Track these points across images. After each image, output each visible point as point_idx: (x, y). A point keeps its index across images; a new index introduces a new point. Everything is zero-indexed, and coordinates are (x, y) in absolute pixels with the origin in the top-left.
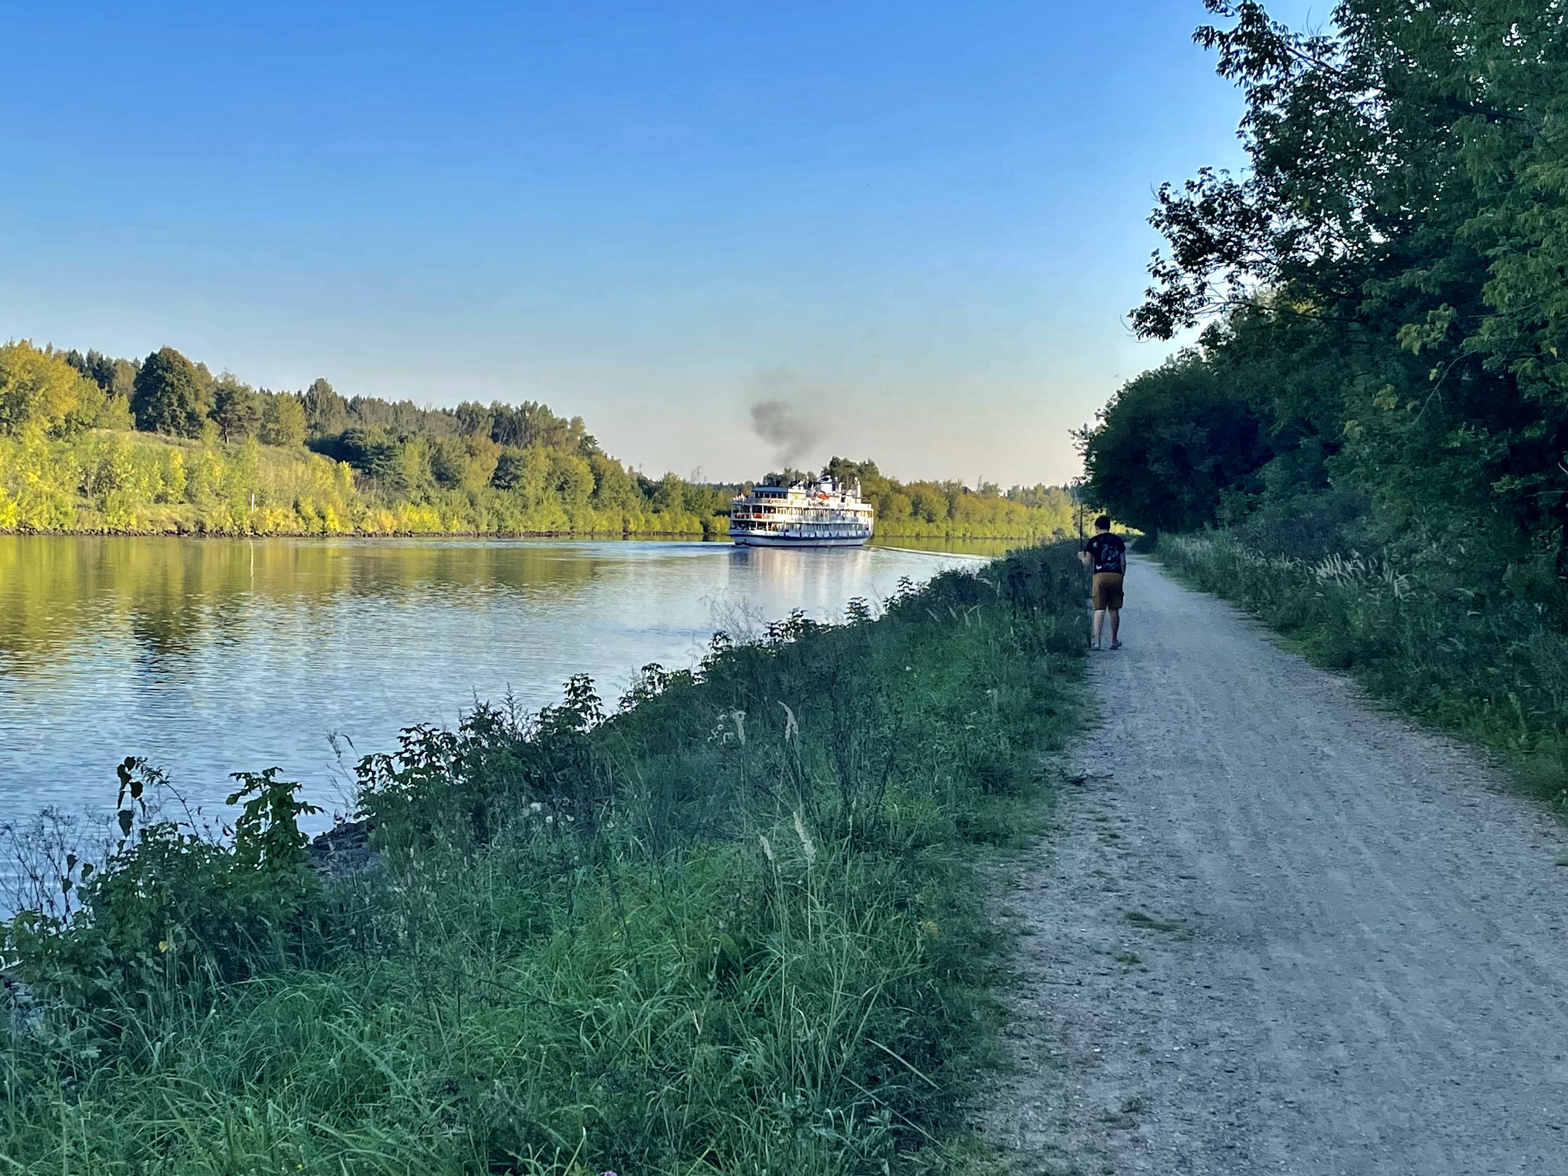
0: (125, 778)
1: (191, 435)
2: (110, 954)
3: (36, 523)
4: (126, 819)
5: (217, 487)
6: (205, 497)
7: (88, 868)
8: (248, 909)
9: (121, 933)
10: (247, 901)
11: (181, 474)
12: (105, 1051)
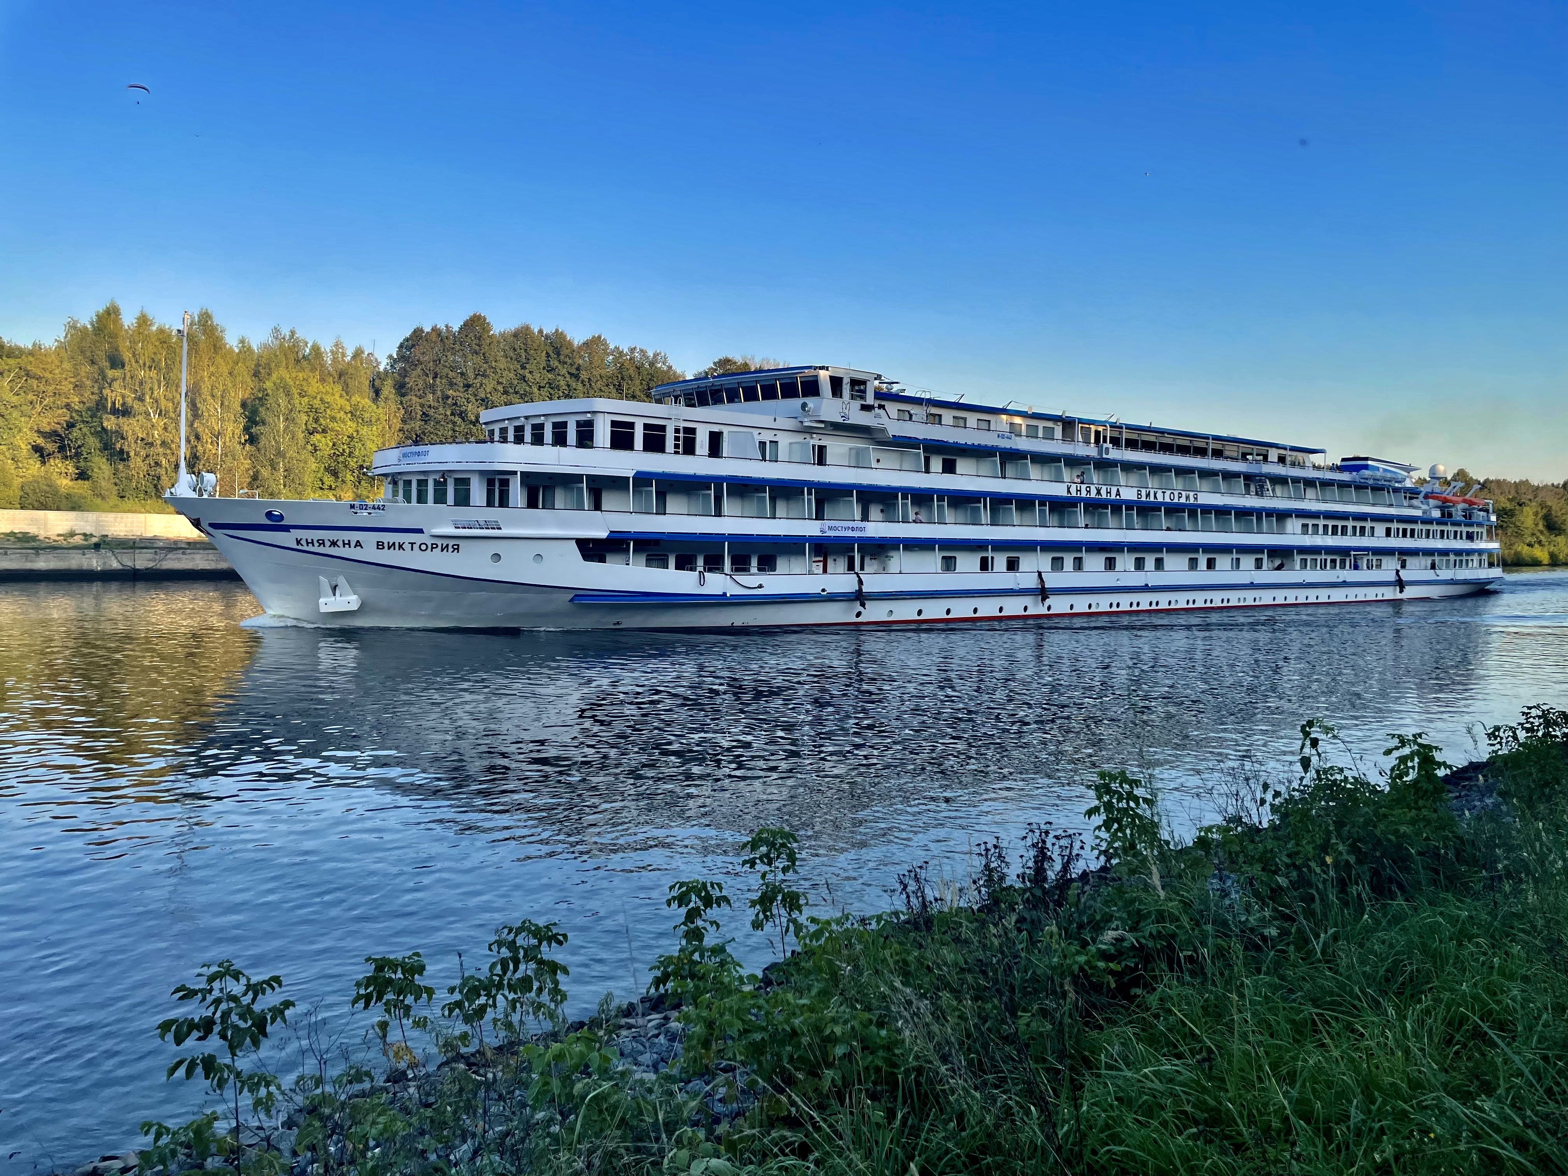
0: (1306, 734)
2: (1288, 861)
4: (1306, 763)
7: (1277, 794)
8: (1397, 837)
9: (1298, 845)
10: (1396, 831)
12: (1284, 933)
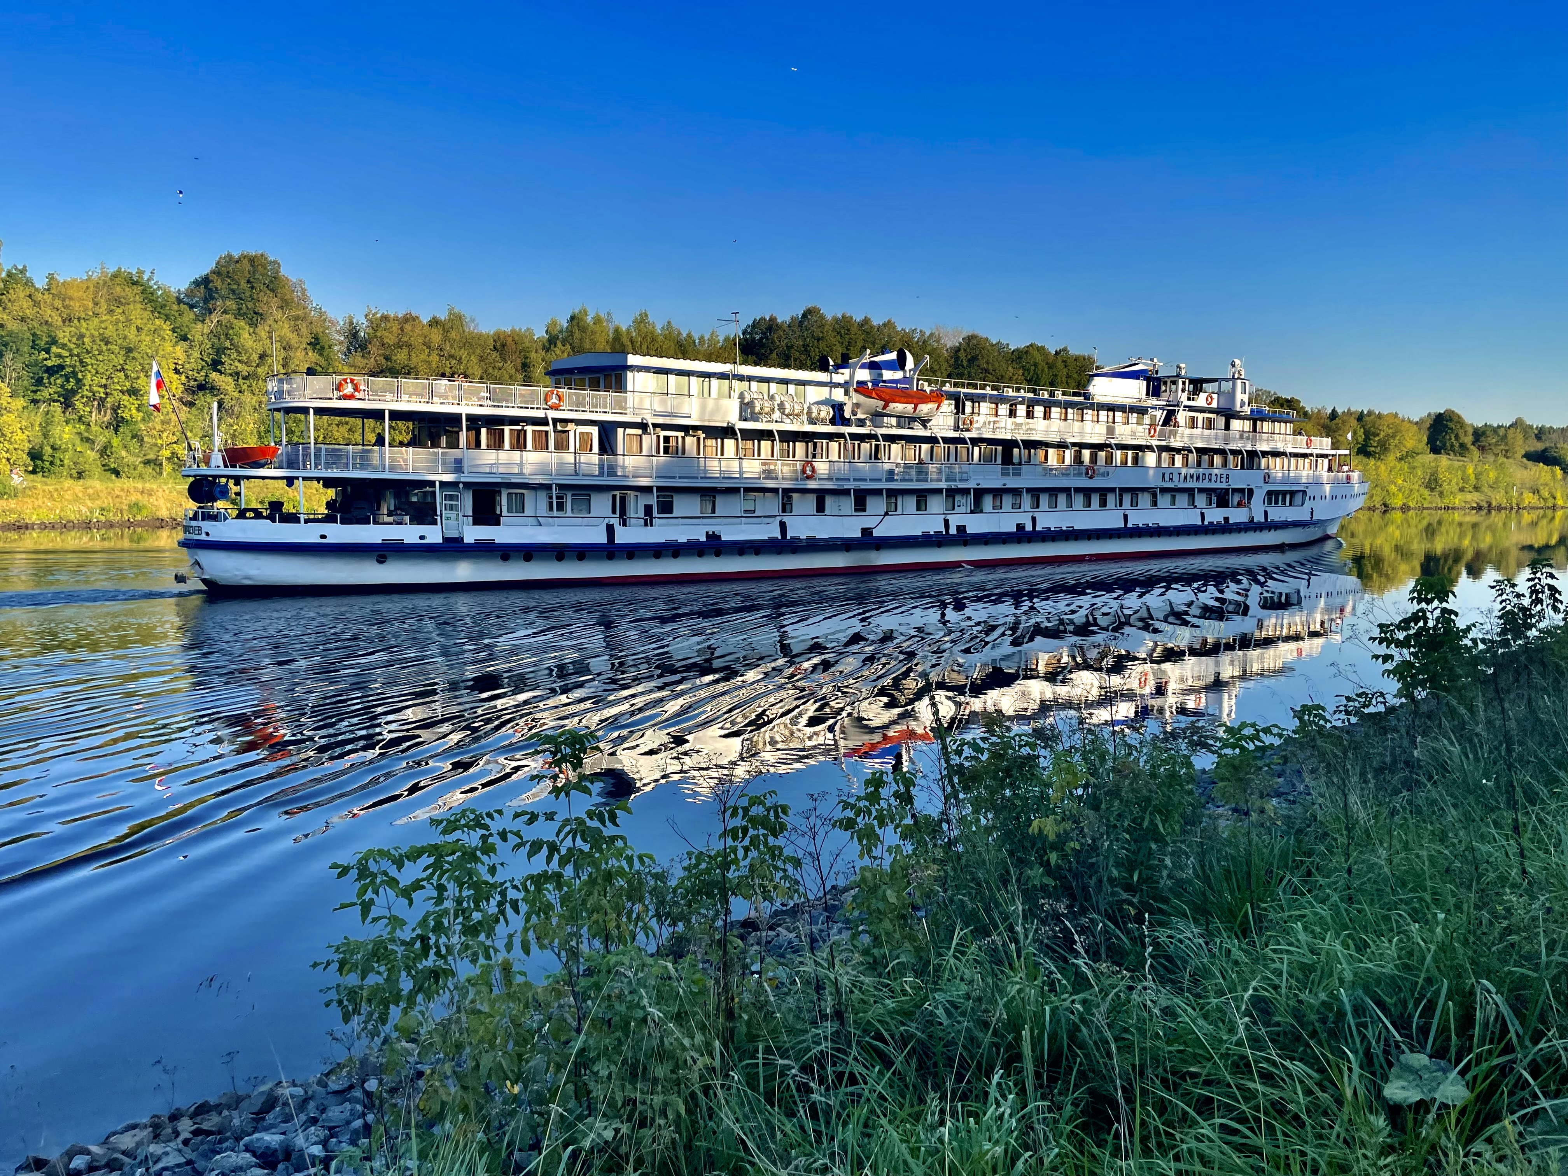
1: (1461, 455)
3: (1411, 504)
5: (1491, 483)
6: (1485, 489)
11: (1472, 477)
